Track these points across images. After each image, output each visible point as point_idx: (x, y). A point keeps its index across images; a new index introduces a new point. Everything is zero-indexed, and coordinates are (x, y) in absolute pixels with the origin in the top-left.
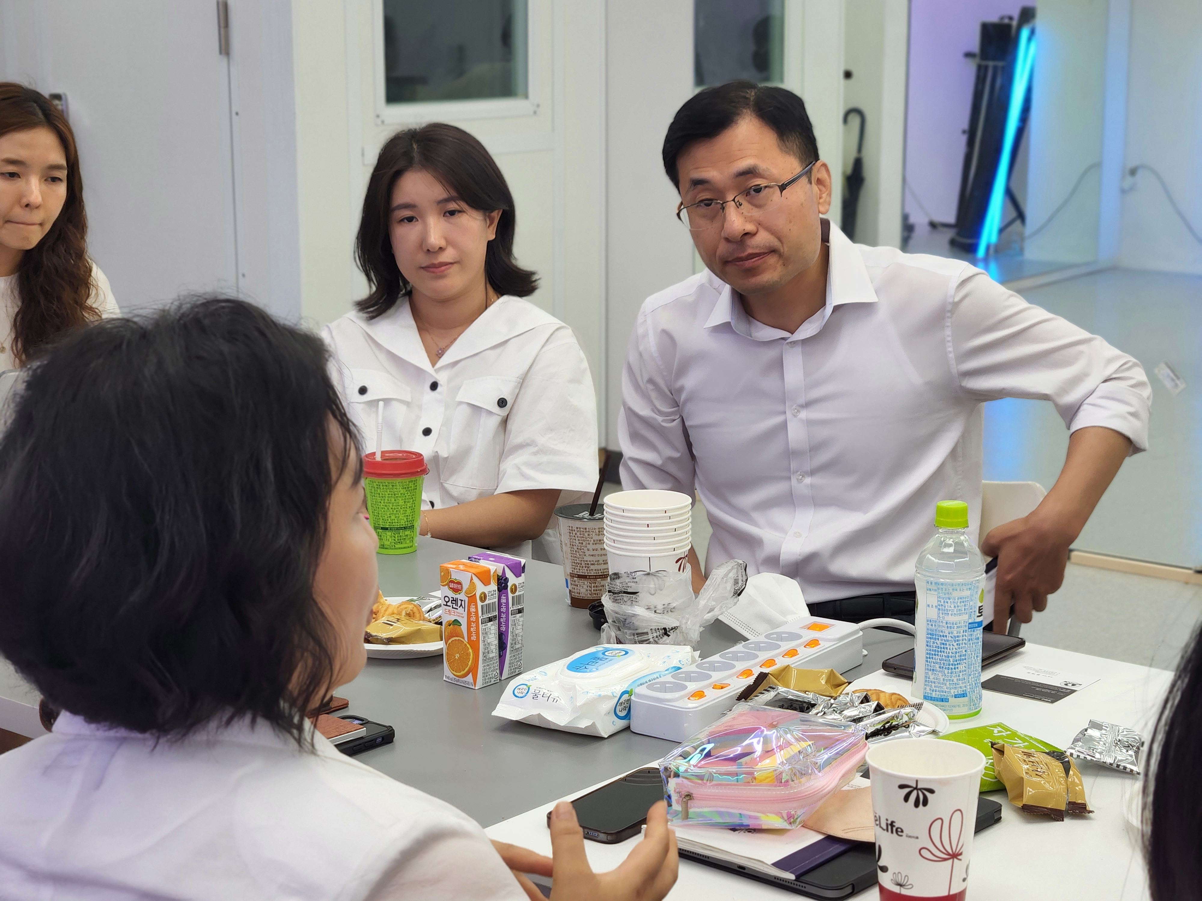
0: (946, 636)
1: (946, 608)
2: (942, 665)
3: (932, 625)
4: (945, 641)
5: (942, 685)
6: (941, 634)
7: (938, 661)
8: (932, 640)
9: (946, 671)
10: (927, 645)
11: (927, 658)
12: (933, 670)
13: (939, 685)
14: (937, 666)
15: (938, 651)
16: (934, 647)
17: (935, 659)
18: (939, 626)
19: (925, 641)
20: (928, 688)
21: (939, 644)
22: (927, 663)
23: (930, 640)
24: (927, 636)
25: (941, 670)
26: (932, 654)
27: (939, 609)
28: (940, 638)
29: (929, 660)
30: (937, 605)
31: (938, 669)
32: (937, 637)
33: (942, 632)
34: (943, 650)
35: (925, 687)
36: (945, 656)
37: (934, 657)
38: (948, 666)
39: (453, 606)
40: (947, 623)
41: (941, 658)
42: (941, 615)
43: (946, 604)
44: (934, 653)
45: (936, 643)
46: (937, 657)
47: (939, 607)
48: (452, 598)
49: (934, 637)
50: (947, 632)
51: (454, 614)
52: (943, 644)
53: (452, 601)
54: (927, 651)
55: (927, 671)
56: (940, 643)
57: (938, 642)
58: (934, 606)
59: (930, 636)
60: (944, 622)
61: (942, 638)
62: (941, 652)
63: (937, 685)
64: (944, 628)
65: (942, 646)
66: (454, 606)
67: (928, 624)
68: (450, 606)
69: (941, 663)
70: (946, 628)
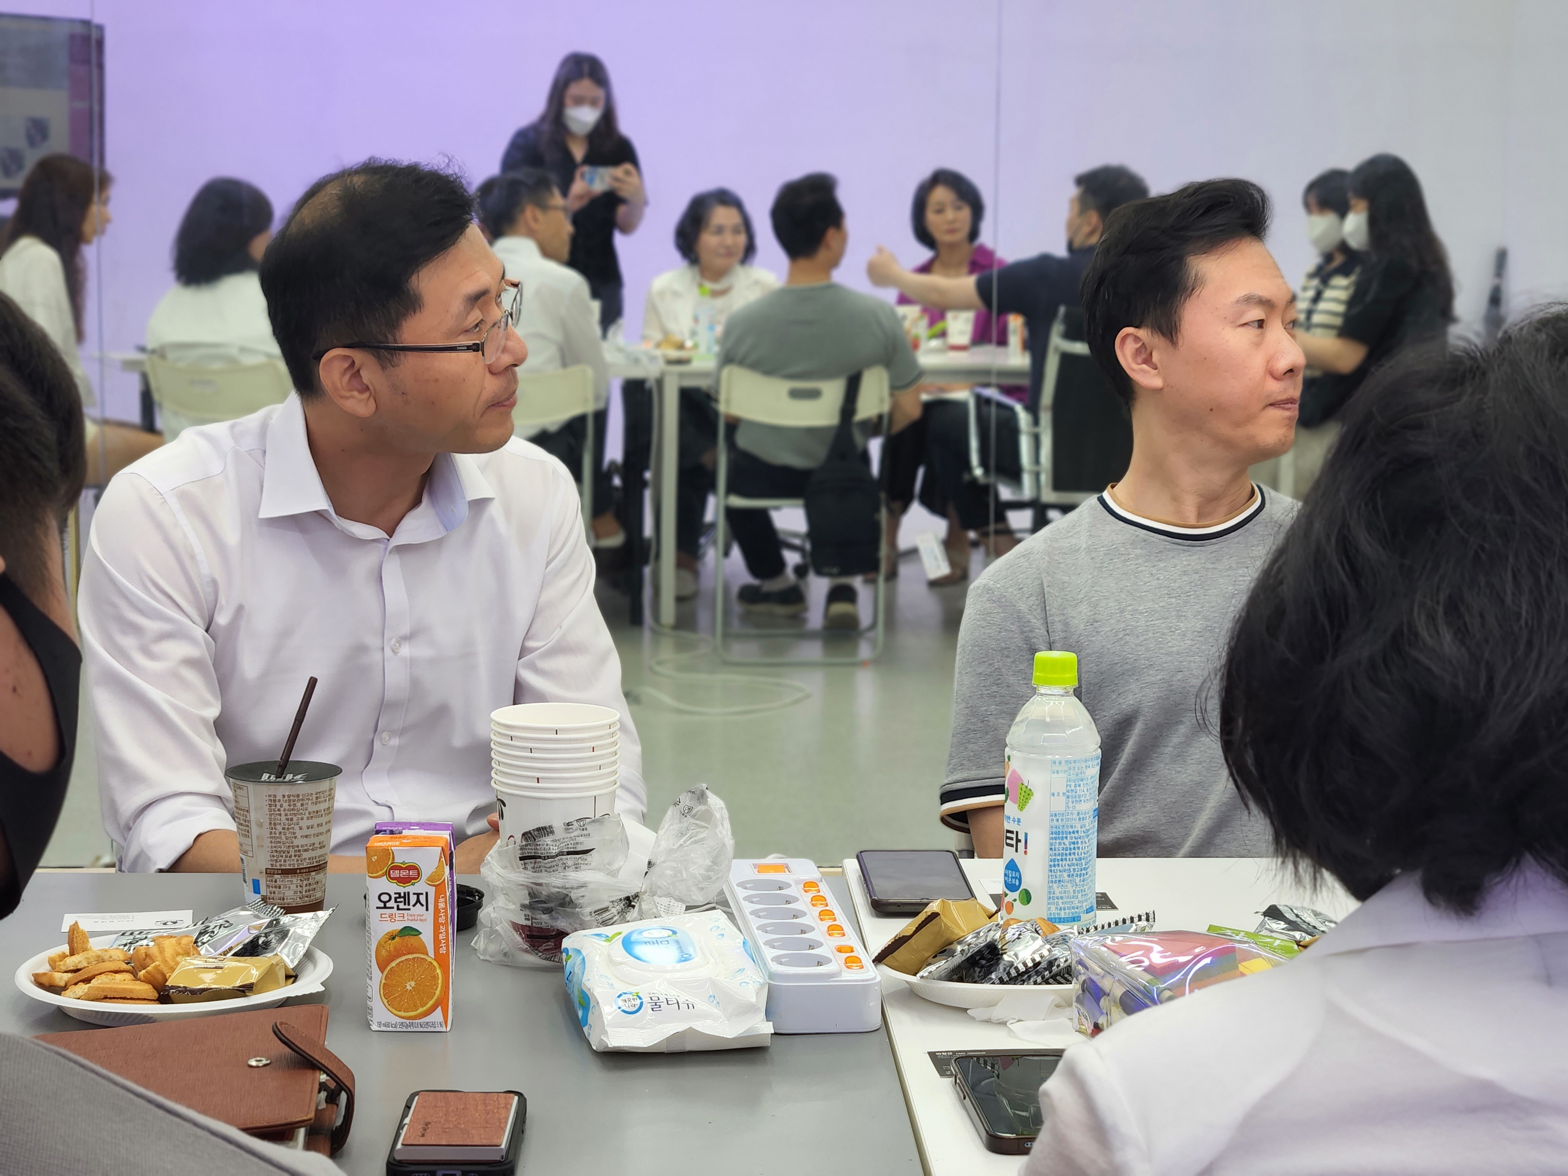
0: (1078, 832)
1: (1078, 793)
2: (1072, 873)
3: (1058, 820)
4: (1075, 838)
5: (1072, 900)
6: (1071, 830)
7: (1067, 867)
8: (1058, 841)
9: (1078, 879)
10: (1051, 849)
11: (1051, 866)
12: (1059, 881)
13: (1069, 900)
14: (1065, 874)
15: (1066, 854)
16: (1061, 849)
17: (1062, 866)
18: (1067, 820)
19: (1048, 843)
20: (1053, 907)
21: (1068, 844)
22: (1050, 874)
23: (1054, 841)
24: (1051, 836)
25: (1071, 878)
26: (1058, 860)
27: (1068, 797)
28: (1068, 836)
29: (1053, 868)
30: (1065, 791)
31: (1067, 878)
32: (1064, 836)
33: (1072, 827)
34: (1074, 851)
35: (1049, 906)
36: (1076, 859)
37: (1060, 863)
38: (1080, 872)
39: (398, 906)
40: (1078, 814)
41: (1070, 863)
42: (1070, 805)
43: (1078, 788)
44: (1059, 858)
45: (1064, 843)
46: (1064, 862)
47: (1068, 794)
48: (395, 893)
49: (1061, 836)
50: (1078, 826)
51: (402, 919)
52: (1074, 843)
53: (396, 898)
54: (1051, 857)
55: (1051, 884)
56: (1069, 842)
57: (1066, 842)
58: (1061, 794)
59: (1054, 836)
60: (1076, 812)
61: (1073, 835)
62: (1070, 854)
63: (1066, 900)
64: (1074, 822)
65: (1072, 846)
66: (402, 906)
67: (1052, 820)
68: (393, 908)
69: (1070, 869)
70: (1077, 820)
